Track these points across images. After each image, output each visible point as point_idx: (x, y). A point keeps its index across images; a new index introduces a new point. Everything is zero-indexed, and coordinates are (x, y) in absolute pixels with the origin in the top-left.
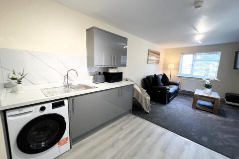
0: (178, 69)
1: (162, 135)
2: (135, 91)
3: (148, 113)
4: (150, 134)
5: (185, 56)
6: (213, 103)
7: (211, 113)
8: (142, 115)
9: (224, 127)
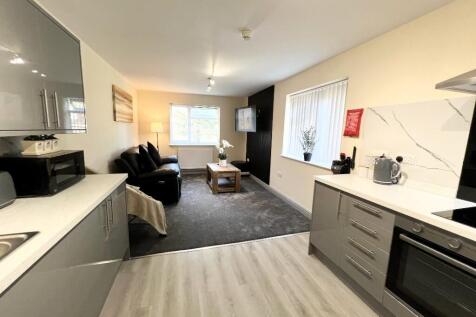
0: (168, 132)
1: (219, 260)
2: (130, 195)
3: (165, 236)
4: (204, 271)
5: (175, 109)
6: (228, 178)
7: (235, 192)
8: (156, 246)
9: (256, 204)
